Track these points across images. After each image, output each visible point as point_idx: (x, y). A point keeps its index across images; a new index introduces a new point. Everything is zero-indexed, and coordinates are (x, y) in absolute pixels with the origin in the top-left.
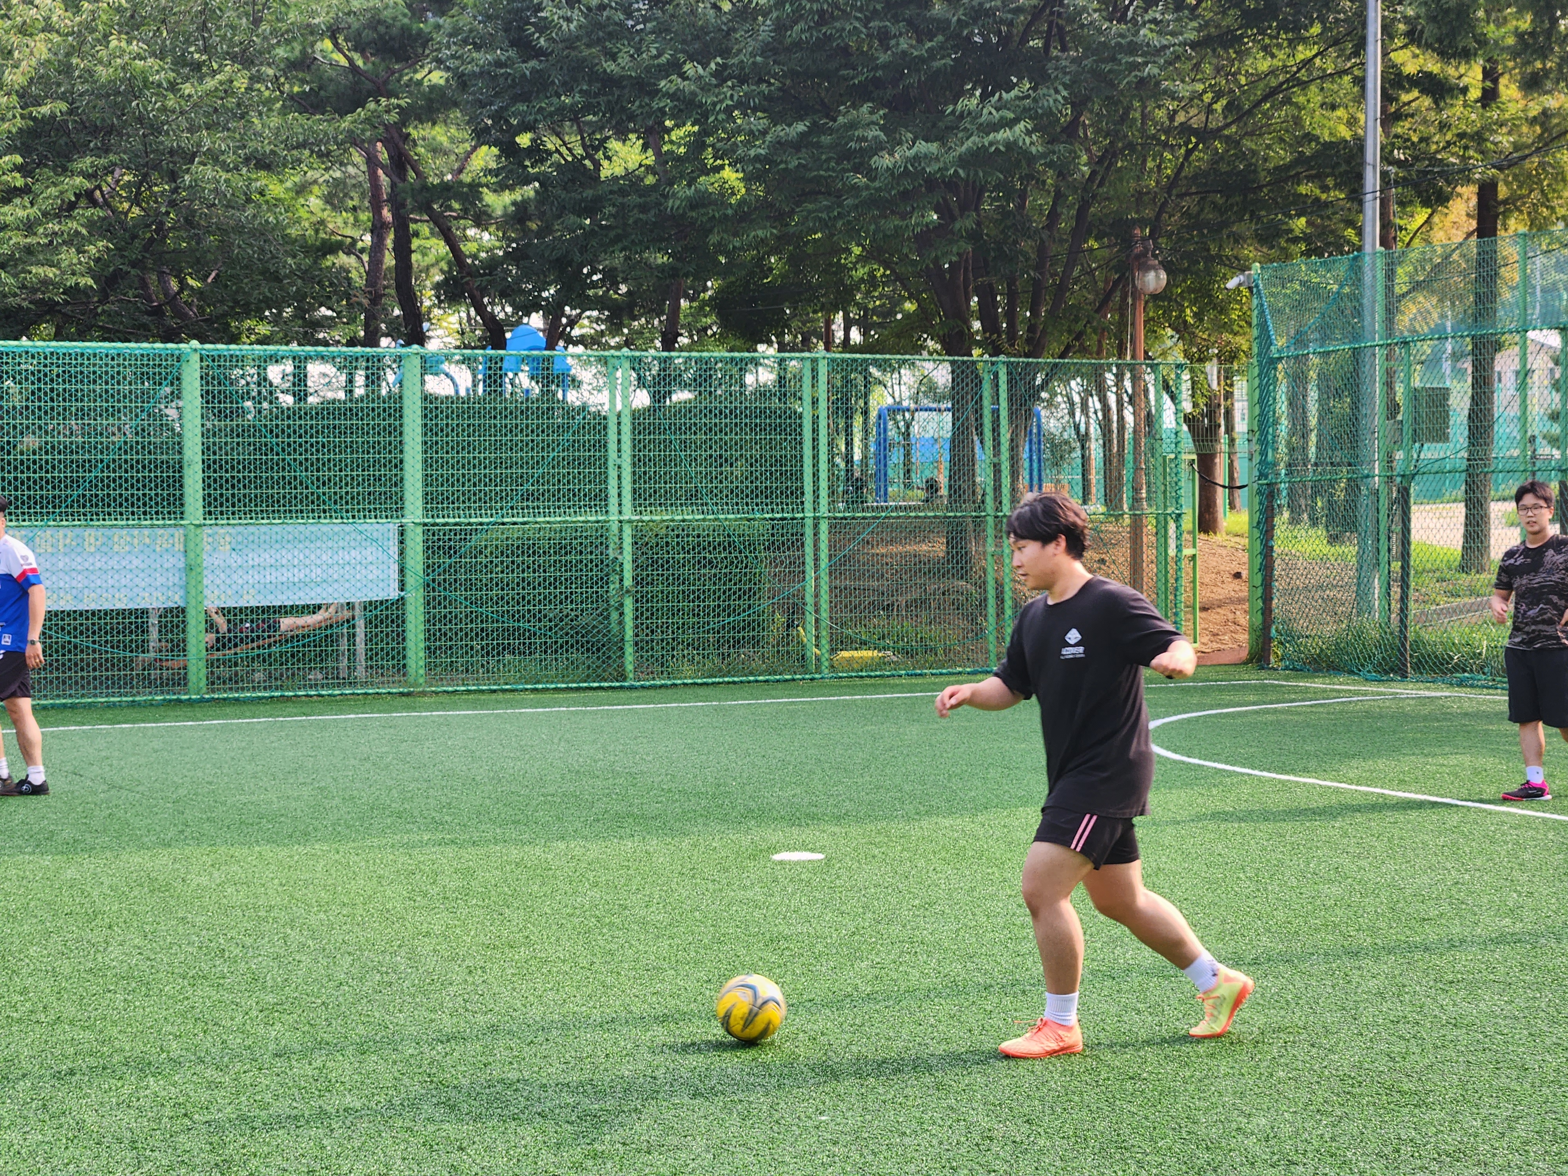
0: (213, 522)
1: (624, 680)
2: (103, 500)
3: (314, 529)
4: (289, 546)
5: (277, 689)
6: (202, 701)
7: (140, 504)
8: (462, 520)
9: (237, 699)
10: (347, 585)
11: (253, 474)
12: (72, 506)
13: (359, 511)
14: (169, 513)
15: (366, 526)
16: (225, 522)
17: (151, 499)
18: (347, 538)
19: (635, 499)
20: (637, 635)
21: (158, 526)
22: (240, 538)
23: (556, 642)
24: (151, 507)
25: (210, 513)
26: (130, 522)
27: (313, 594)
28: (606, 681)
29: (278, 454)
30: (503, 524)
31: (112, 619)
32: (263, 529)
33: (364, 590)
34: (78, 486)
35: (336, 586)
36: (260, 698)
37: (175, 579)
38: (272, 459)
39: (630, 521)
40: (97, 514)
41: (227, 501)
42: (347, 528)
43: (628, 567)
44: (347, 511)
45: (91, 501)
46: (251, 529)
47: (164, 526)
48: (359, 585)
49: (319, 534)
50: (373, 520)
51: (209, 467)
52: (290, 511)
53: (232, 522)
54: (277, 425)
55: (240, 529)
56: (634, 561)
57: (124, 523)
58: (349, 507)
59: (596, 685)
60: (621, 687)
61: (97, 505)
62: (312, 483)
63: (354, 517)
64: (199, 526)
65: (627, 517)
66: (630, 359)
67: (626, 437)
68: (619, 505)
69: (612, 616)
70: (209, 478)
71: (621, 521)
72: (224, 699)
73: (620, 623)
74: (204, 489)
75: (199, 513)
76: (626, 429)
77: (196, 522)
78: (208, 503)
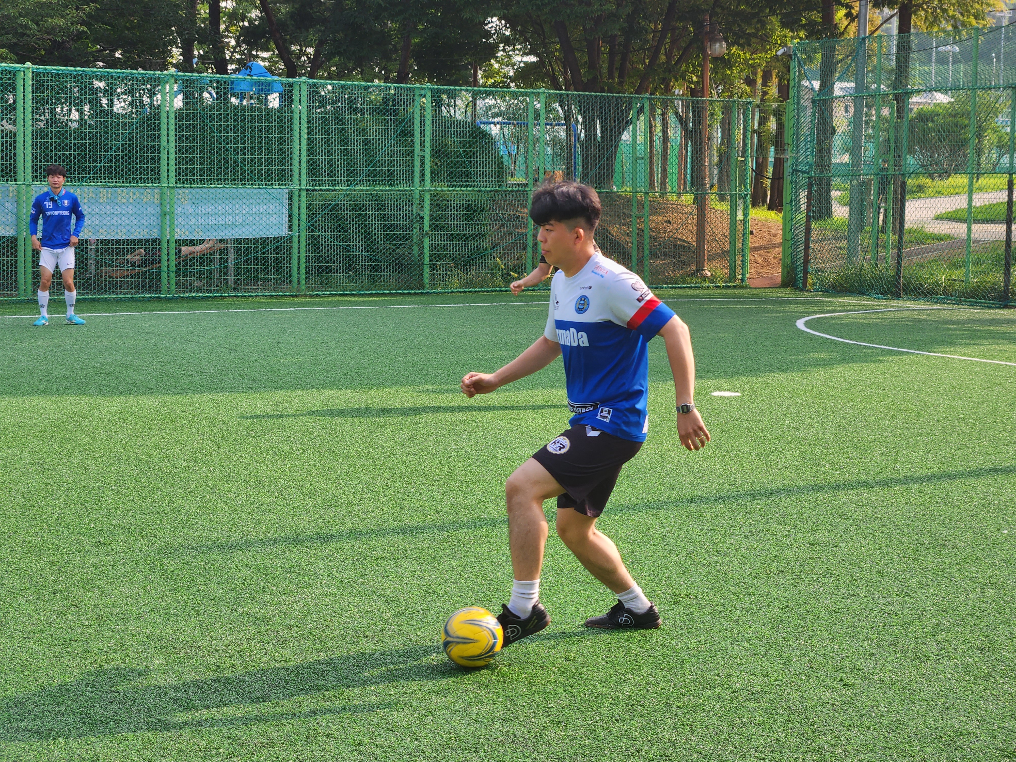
0: (181, 185)
1: (423, 289)
2: (115, 170)
3: (241, 191)
4: (227, 202)
5: (218, 292)
6: (173, 298)
7: (138, 172)
8: (330, 188)
9: (194, 298)
10: (254, 227)
11: (205, 156)
12: (97, 173)
13: (269, 181)
14: (155, 179)
15: (273, 190)
16: (189, 185)
17: (144, 170)
18: (262, 198)
19: (433, 177)
20: (431, 261)
21: (149, 187)
22: (197, 196)
23: (384, 265)
24: (144, 175)
25: (179, 180)
26: (132, 184)
27: (240, 232)
28: (412, 289)
29: (221, 144)
30: (355, 190)
31: (120, 245)
32: (212, 191)
33: (271, 230)
34: (101, 161)
35: (247, 227)
36: (209, 297)
37: (154, 221)
38: (217, 147)
39: (429, 191)
40: (112, 179)
41: (183, 172)
42: (262, 191)
43: (427, 218)
44: (262, 181)
45: (108, 170)
46: (205, 190)
47: (152, 187)
48: (261, 227)
49: (245, 194)
50: (278, 187)
51: (179, 151)
52: (228, 180)
53: (193, 186)
54: (221, 125)
55: (198, 190)
56: (431, 215)
57: (128, 184)
58: (263, 178)
59: (407, 291)
60: (422, 293)
61: (112, 173)
62: (241, 162)
63: (266, 184)
64: (173, 188)
65: (427, 188)
66: (432, 90)
67: (428, 139)
68: (422, 180)
69: (416, 249)
70: (179, 157)
71: (424, 191)
72: (187, 297)
73: (421, 254)
74: (176, 165)
75: (173, 180)
76: (428, 133)
77: (172, 185)
78: (178, 172)
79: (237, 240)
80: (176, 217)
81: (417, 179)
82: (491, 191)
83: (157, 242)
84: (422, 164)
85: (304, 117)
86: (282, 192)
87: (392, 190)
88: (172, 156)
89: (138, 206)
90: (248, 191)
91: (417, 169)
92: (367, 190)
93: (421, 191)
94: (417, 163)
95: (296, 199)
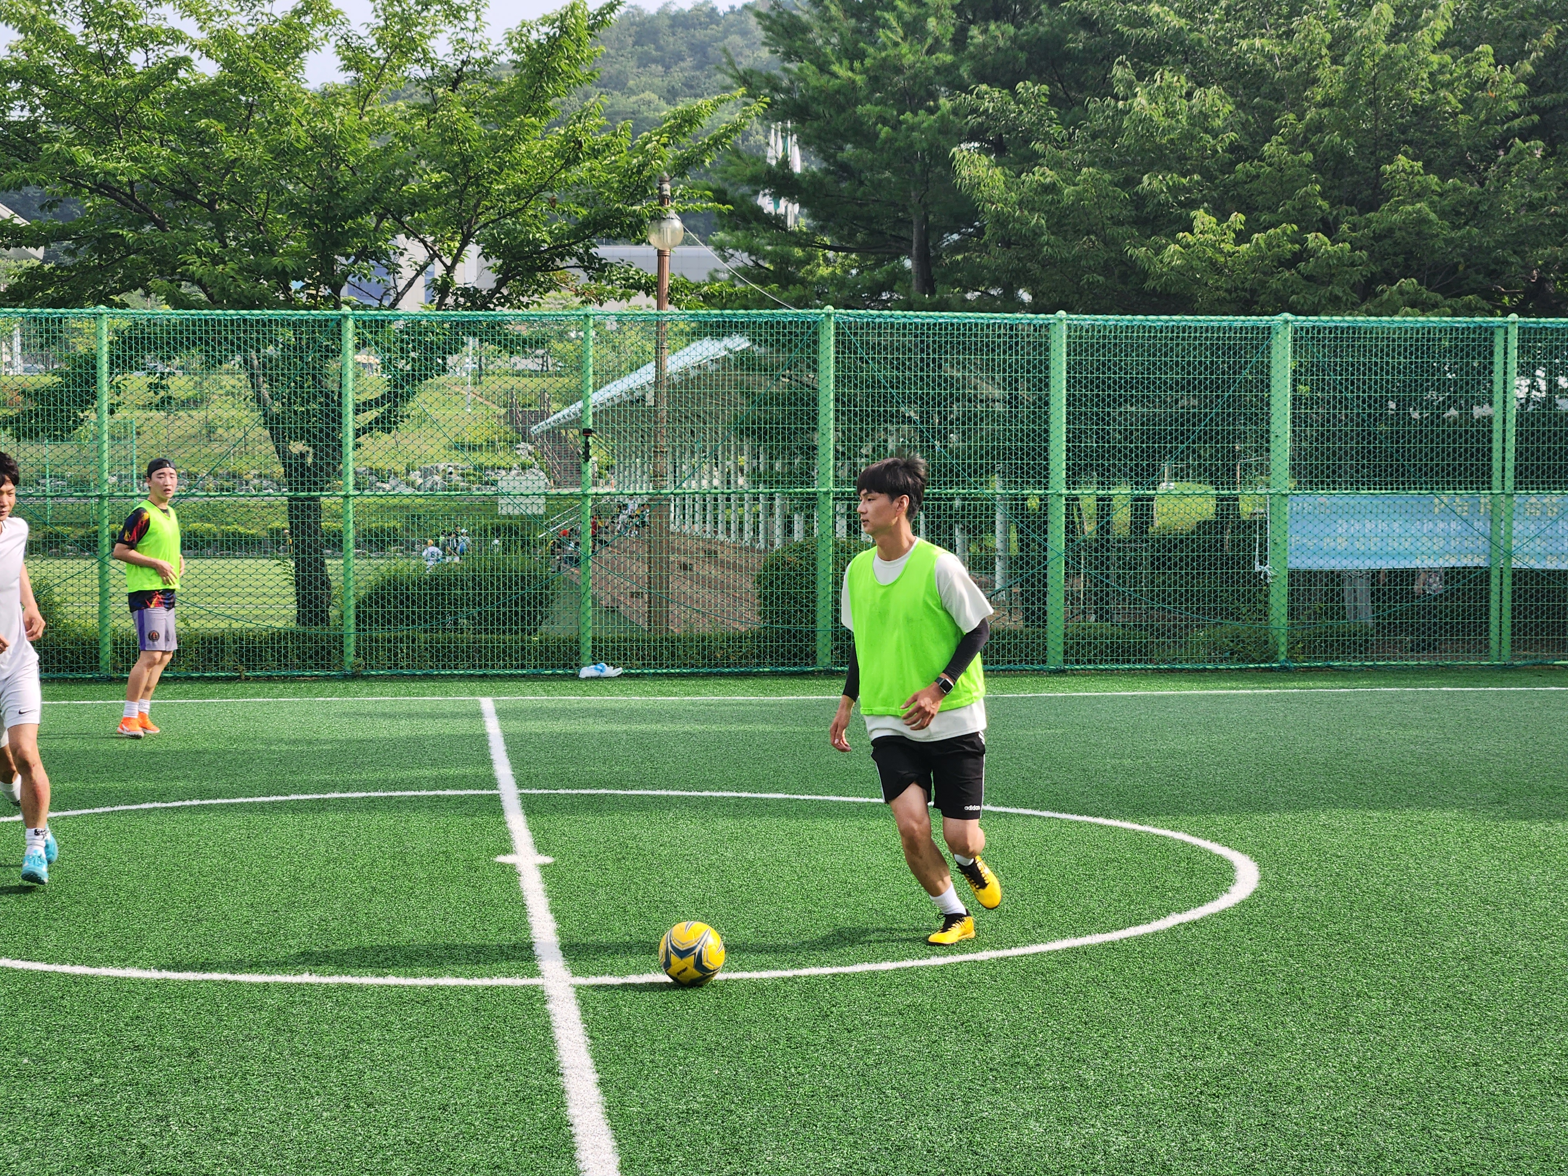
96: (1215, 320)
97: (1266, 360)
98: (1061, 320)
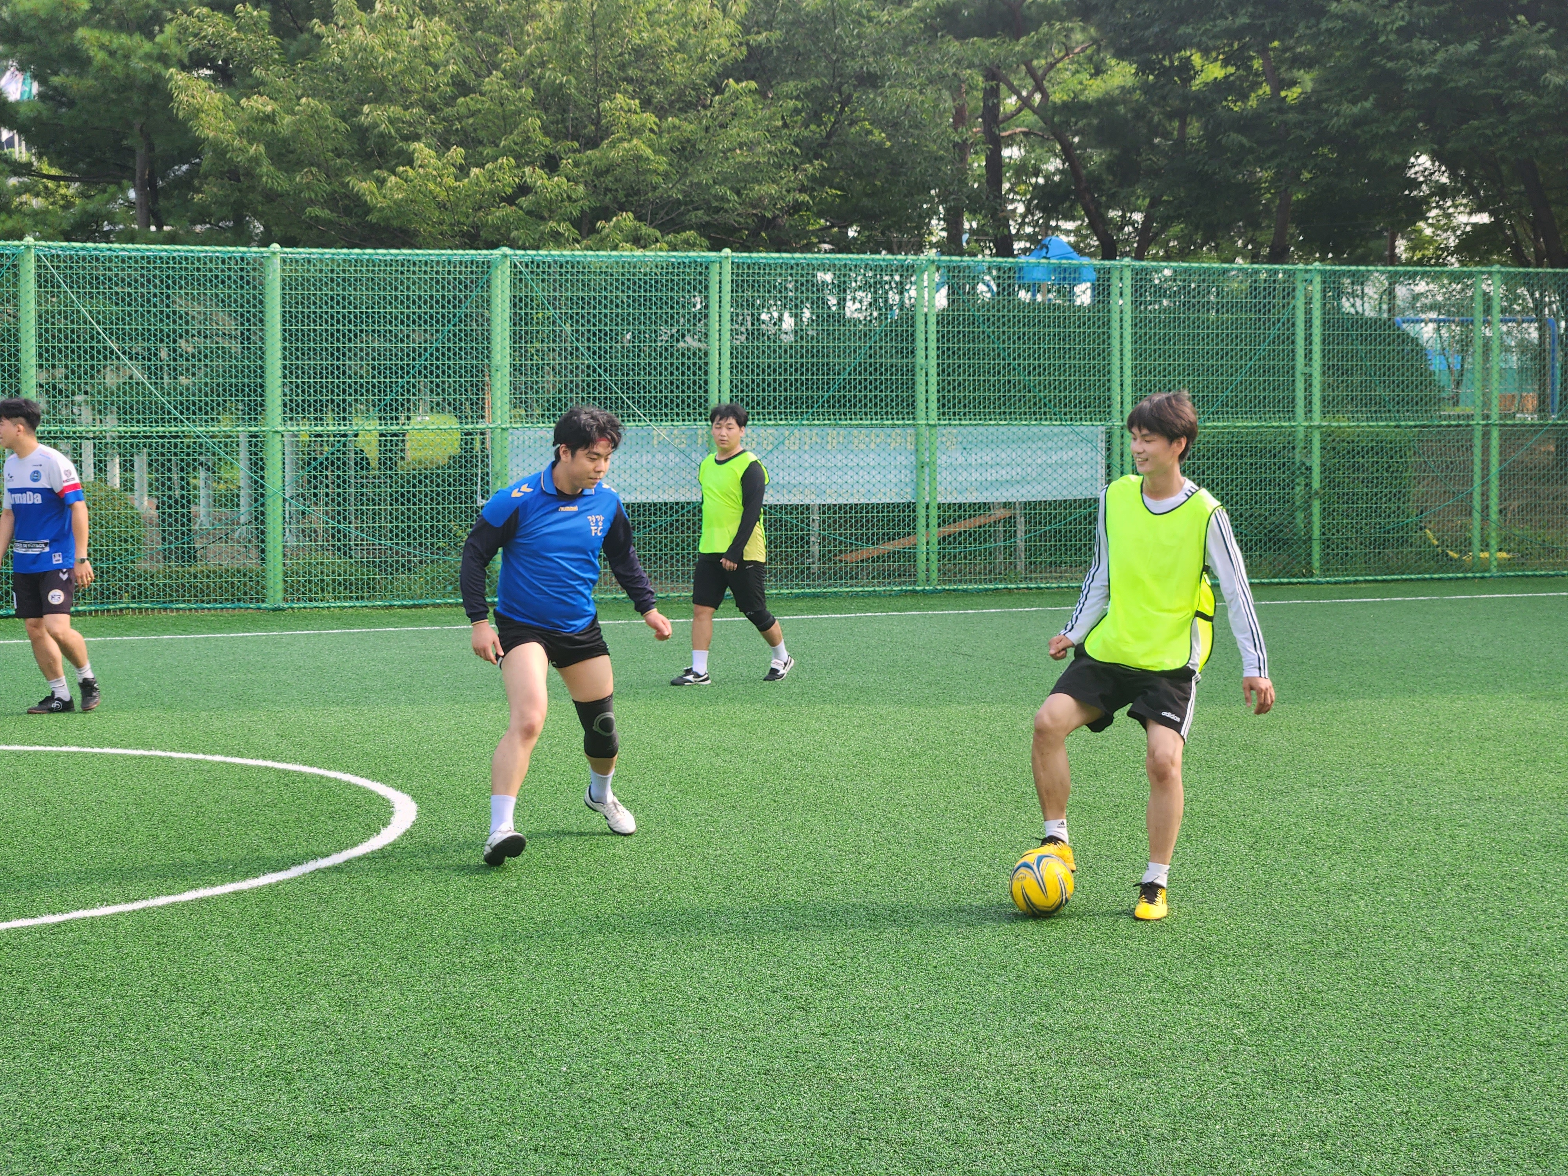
0: (947, 422)
1: (1312, 577)
2: (850, 401)
3: (1035, 430)
4: (1014, 446)
5: (1001, 582)
6: (935, 592)
7: (883, 404)
9: (965, 591)
10: (1055, 484)
11: (982, 378)
12: (823, 406)
13: (1076, 414)
14: (908, 413)
15: (1082, 428)
16: (957, 422)
17: (892, 401)
18: (1065, 439)
19: (1325, 407)
20: (1324, 534)
21: (898, 426)
22: (970, 438)
24: (892, 408)
25: (944, 414)
26: (874, 422)
27: (1034, 492)
28: (1294, 576)
29: (1004, 359)
31: (856, 513)
32: (991, 430)
33: (1080, 488)
34: (829, 388)
35: (1045, 484)
36: (987, 590)
37: (906, 476)
38: (999, 364)
39: (1319, 427)
40: (845, 415)
41: (949, 401)
42: (1066, 430)
43: (1316, 470)
44: (1065, 414)
45: (839, 402)
46: (981, 429)
47: (904, 426)
48: (1065, 484)
49: (1041, 435)
50: (1089, 423)
51: (943, 371)
52: (1015, 413)
53: (963, 422)
54: (1004, 332)
55: (971, 429)
56: (1323, 465)
57: (868, 422)
58: (1068, 409)
59: (1286, 580)
60: (1308, 583)
61: (845, 406)
62: (1035, 386)
63: (1071, 420)
64: (934, 426)
65: (1316, 423)
66: (1323, 273)
67: (1317, 347)
68: (1309, 411)
69: (1300, 516)
70: (943, 381)
71: (1311, 427)
72: (954, 590)
73: (1309, 523)
74: (938, 391)
75: (934, 414)
76: (1317, 339)
77: (931, 422)
78: (942, 404)
79: (1030, 503)
80: (938, 470)
81: (1300, 410)
82: (1415, 427)
83: (911, 507)
84: (1308, 386)
85: (1128, 317)
86: (1095, 430)
87: (1262, 426)
88: (933, 379)
89: (884, 455)
90: (1046, 430)
91: (1300, 394)
92: (1224, 427)
93: (1307, 427)
94: (1300, 385)
95: (1116, 440)
96: (433, 254)
97: (485, 294)
98: (274, 253)
